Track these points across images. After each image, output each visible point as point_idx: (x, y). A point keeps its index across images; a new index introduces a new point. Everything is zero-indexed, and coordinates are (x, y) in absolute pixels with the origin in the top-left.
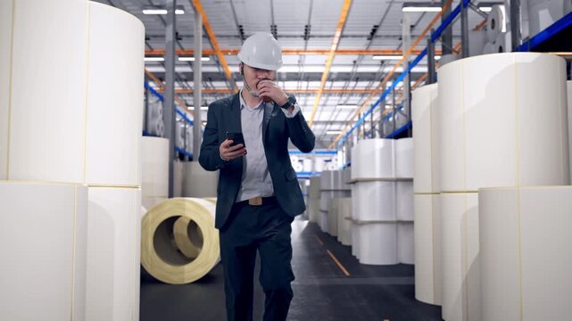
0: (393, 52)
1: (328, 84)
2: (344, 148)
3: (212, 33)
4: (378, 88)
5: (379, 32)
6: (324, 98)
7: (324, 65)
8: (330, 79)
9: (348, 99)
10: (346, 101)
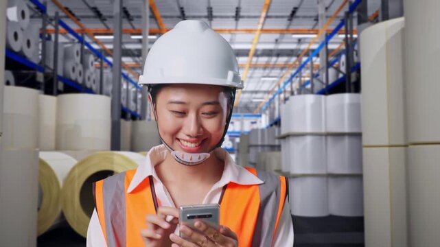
0: (309, 30)
1: (255, 59)
2: (267, 112)
3: (158, 14)
4: (294, 63)
5: (298, 13)
6: (250, 72)
7: (251, 43)
8: (256, 54)
9: (270, 72)
10: (269, 73)
